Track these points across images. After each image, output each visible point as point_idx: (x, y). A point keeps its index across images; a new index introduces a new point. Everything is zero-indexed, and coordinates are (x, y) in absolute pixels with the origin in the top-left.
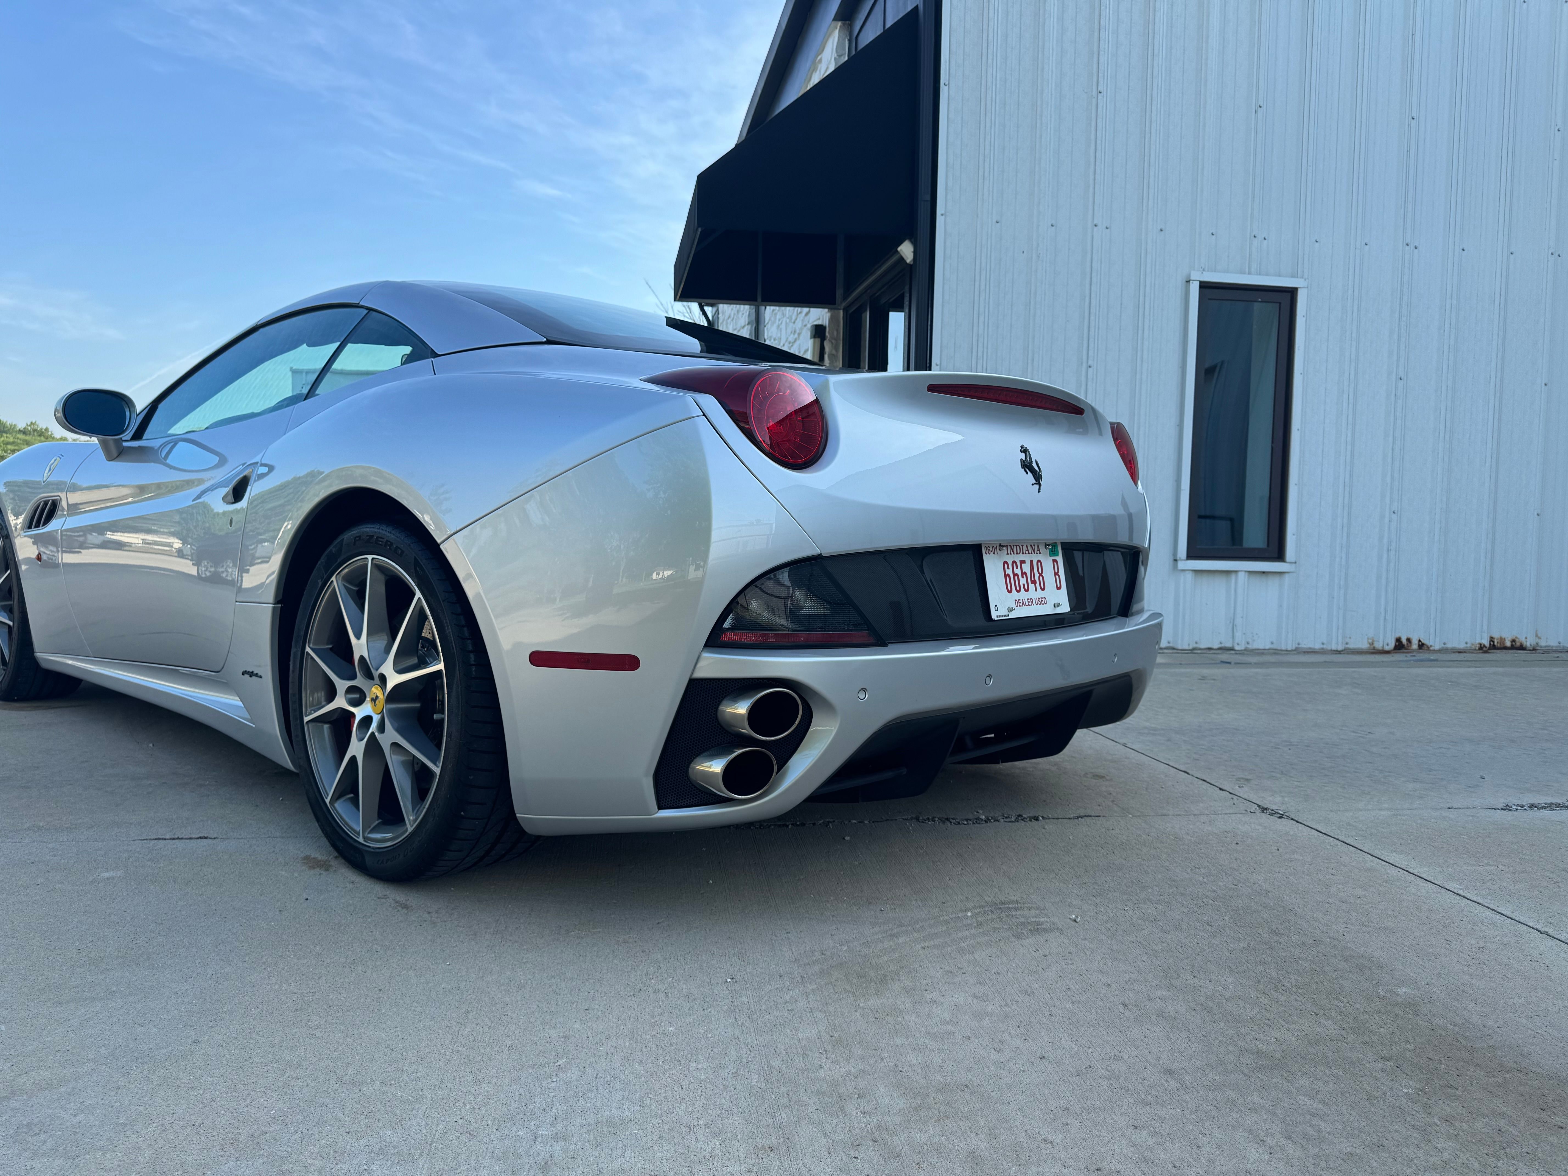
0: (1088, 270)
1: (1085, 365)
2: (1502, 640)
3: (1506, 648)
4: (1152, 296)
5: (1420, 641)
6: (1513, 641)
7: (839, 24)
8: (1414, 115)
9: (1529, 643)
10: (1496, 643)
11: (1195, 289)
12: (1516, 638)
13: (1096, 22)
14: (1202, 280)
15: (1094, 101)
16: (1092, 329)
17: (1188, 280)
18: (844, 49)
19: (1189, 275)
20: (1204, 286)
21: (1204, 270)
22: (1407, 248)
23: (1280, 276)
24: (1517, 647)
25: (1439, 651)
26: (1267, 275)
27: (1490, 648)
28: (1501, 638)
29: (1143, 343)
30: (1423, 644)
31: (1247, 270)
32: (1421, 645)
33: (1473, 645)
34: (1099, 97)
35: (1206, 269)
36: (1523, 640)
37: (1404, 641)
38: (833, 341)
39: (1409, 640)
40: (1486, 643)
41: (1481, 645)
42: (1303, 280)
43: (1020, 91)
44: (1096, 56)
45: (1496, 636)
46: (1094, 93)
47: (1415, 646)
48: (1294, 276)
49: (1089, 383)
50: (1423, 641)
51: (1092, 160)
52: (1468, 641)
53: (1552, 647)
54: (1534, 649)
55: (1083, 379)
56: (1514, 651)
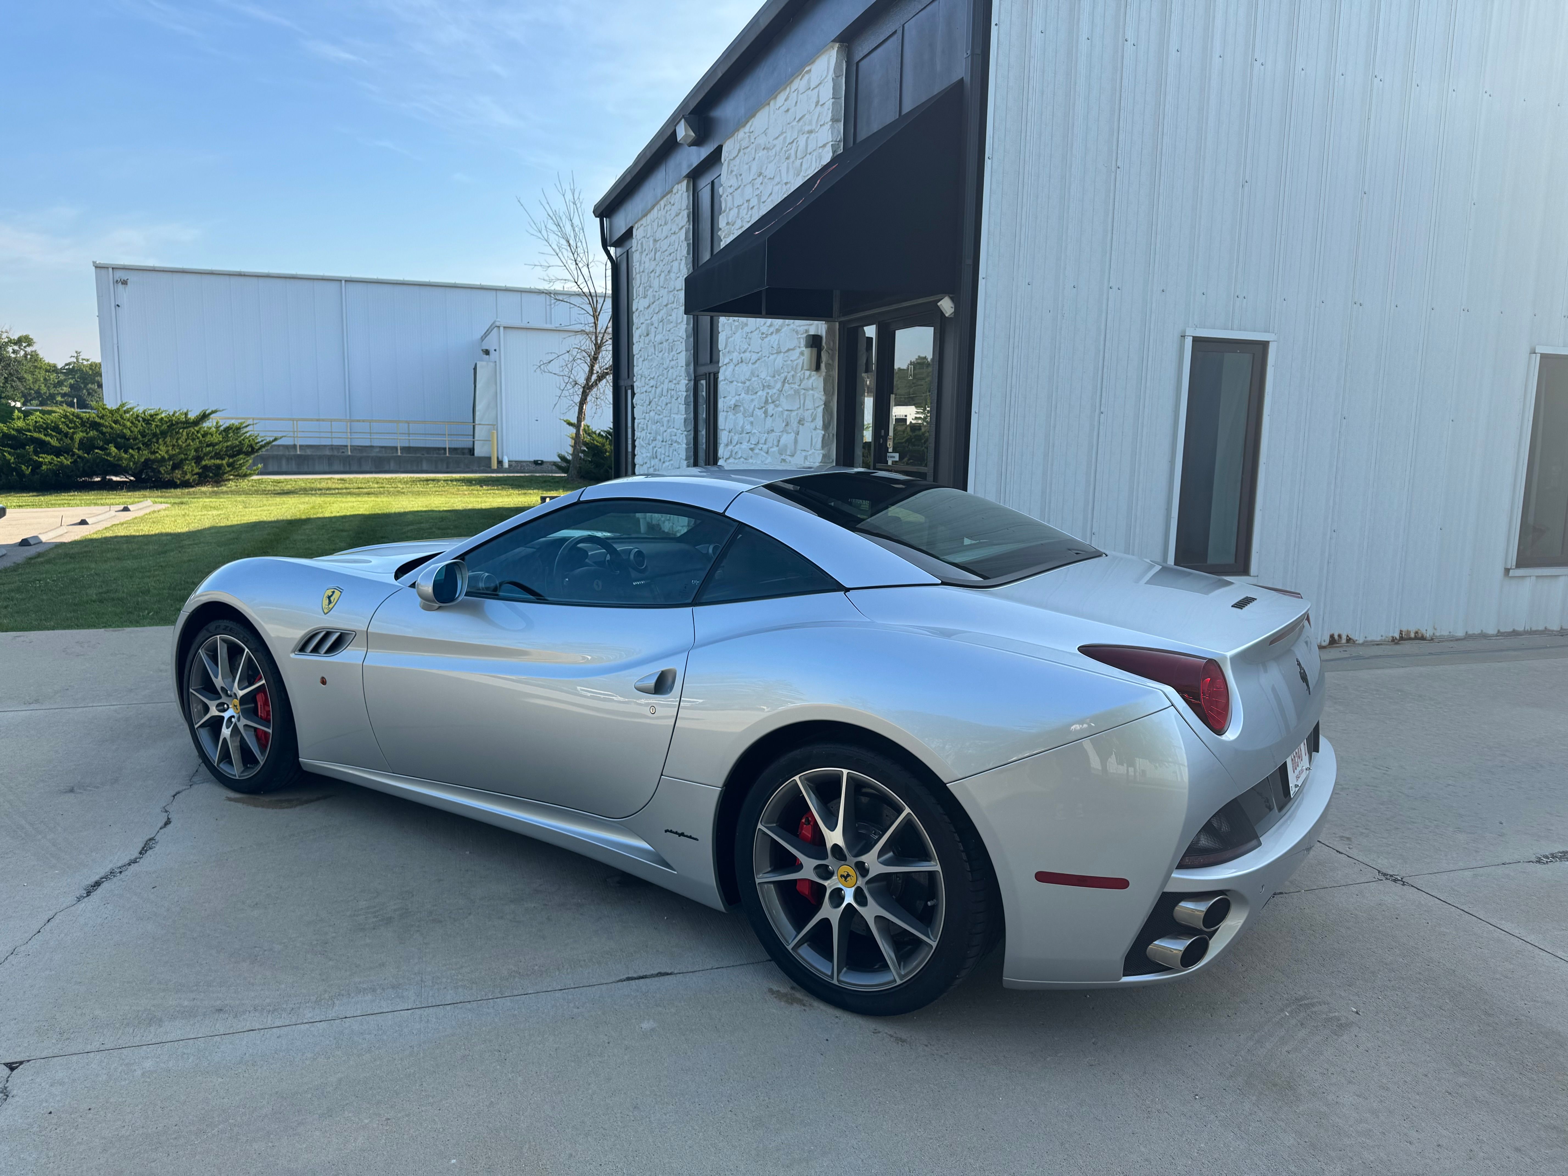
0: (1103, 327)
1: (1097, 411)
2: (1408, 632)
3: (1411, 639)
4: (1154, 349)
5: (1348, 636)
6: (1416, 633)
7: (837, 45)
8: (1366, 189)
9: (1428, 635)
10: (1403, 636)
11: (1189, 342)
12: (1419, 630)
13: (1117, 102)
14: (1194, 335)
15: (1113, 175)
16: (1105, 380)
17: (1183, 335)
18: (842, 71)
19: (1185, 332)
20: (1196, 340)
21: (1196, 326)
22: (1355, 305)
23: (1255, 331)
24: (1419, 637)
25: (1362, 644)
26: (1245, 330)
27: (1399, 640)
28: (1408, 631)
29: (1145, 392)
30: (1350, 639)
31: (1230, 327)
32: (1349, 640)
33: (1387, 637)
34: (1118, 172)
35: (1198, 326)
36: (1424, 632)
37: (1336, 637)
38: (830, 351)
39: (1340, 636)
40: (1397, 636)
41: (1393, 637)
42: (1274, 334)
43: (1052, 165)
44: (1115, 134)
45: (1404, 629)
46: (1113, 169)
47: (1344, 641)
48: (1266, 331)
49: (1101, 427)
50: (1350, 636)
51: (1110, 228)
52: (1384, 635)
53: (1445, 636)
54: (1432, 639)
55: (1096, 423)
56: (1417, 641)
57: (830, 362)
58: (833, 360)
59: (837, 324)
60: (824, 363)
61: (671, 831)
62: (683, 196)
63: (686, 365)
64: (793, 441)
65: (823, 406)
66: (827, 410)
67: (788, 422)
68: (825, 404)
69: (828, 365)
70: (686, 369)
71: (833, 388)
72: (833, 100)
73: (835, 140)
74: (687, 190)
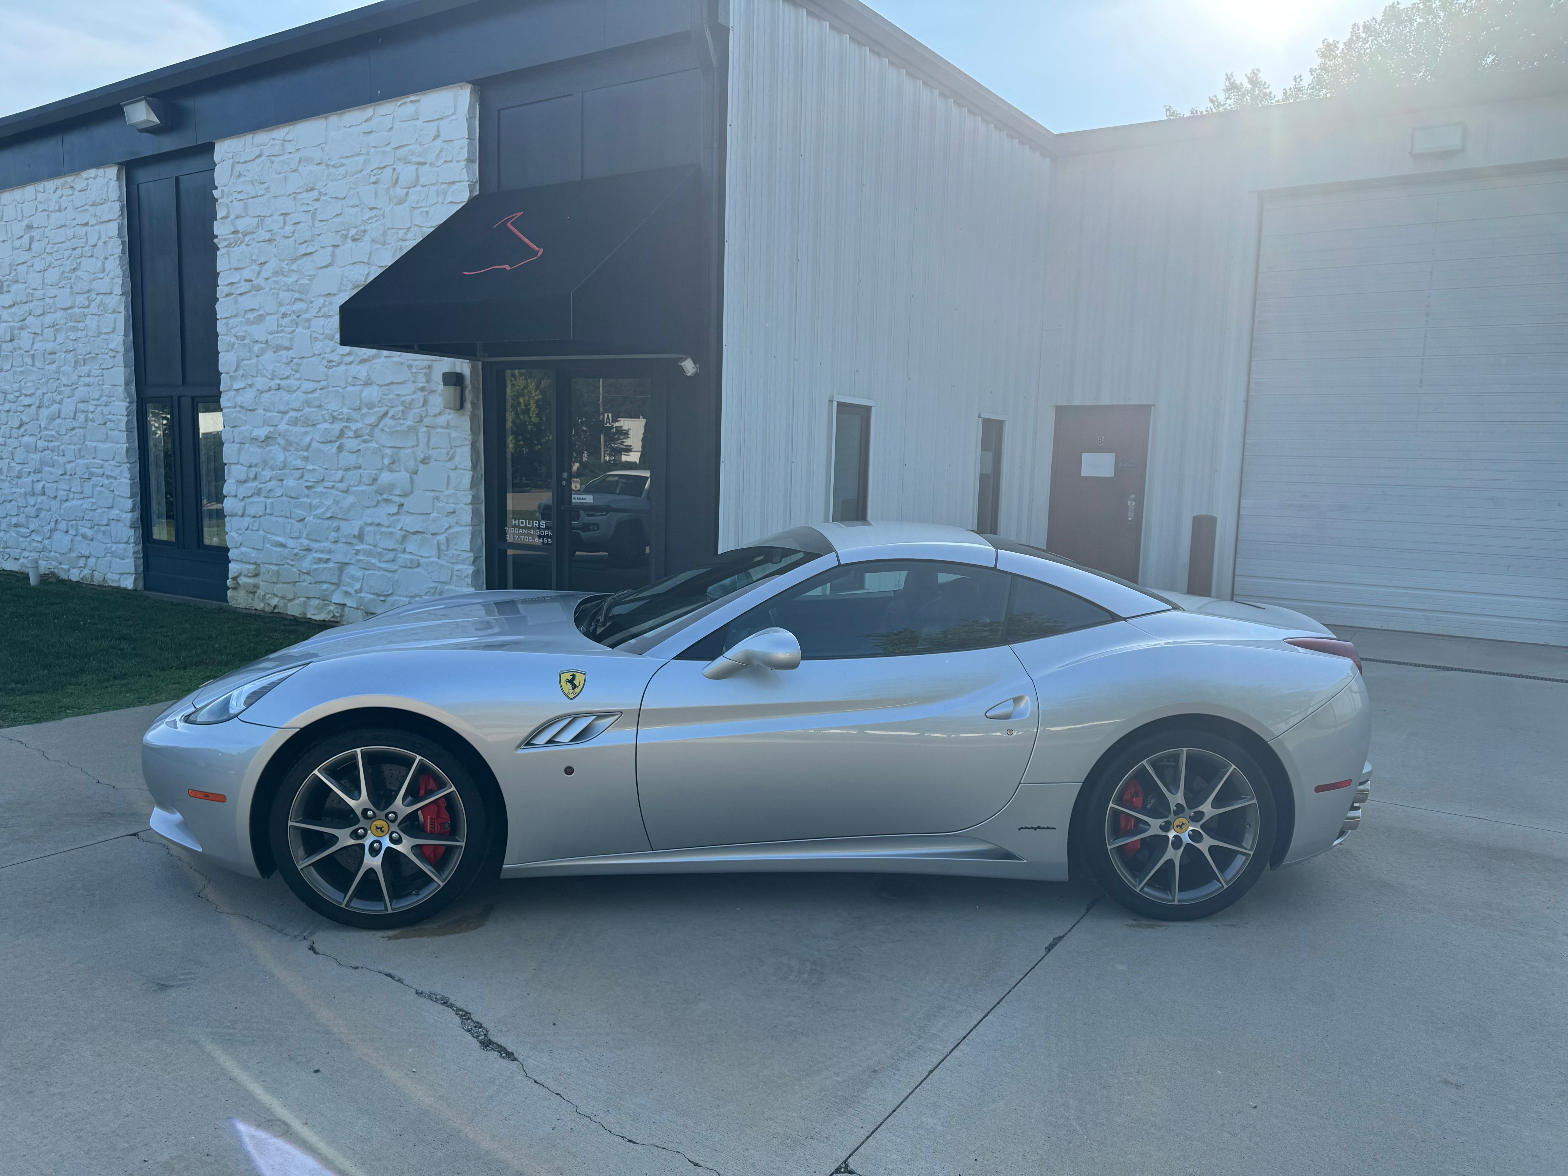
1: (790, 460)
7: (470, 86)
11: (835, 405)
14: (839, 401)
17: (831, 401)
18: (475, 113)
19: (832, 398)
20: (840, 405)
21: (840, 393)
29: (813, 445)
38: (475, 390)
44: (796, 232)
49: (792, 474)
55: (789, 471)
57: (475, 401)
58: (478, 399)
59: (480, 363)
60: (469, 402)
61: (1022, 828)
62: (111, 186)
63: (125, 384)
64: (409, 481)
65: (470, 446)
66: (474, 451)
67: (394, 460)
68: (472, 444)
69: (474, 405)
70: (125, 389)
71: (479, 427)
72: (468, 141)
73: (471, 180)
74: (119, 178)
